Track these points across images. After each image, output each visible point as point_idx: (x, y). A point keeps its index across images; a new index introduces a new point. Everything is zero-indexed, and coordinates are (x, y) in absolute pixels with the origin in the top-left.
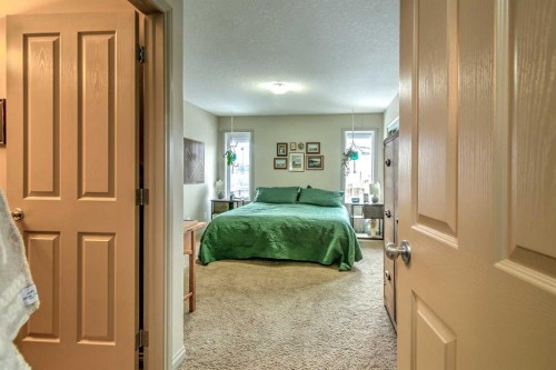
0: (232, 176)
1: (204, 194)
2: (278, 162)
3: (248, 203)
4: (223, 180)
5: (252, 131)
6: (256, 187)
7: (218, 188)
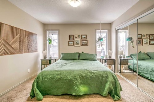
0: (50, 49)
1: (37, 57)
2: (70, 43)
3: (58, 60)
4: (46, 50)
5: (59, 30)
6: (61, 53)
7: (44, 54)
